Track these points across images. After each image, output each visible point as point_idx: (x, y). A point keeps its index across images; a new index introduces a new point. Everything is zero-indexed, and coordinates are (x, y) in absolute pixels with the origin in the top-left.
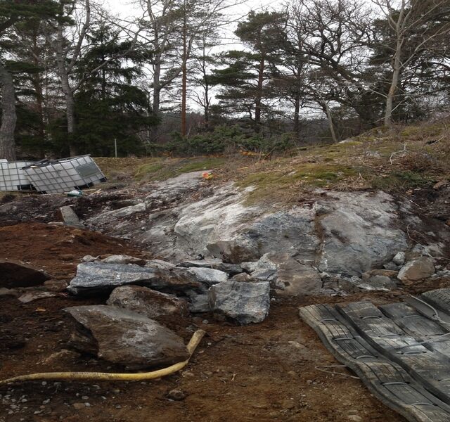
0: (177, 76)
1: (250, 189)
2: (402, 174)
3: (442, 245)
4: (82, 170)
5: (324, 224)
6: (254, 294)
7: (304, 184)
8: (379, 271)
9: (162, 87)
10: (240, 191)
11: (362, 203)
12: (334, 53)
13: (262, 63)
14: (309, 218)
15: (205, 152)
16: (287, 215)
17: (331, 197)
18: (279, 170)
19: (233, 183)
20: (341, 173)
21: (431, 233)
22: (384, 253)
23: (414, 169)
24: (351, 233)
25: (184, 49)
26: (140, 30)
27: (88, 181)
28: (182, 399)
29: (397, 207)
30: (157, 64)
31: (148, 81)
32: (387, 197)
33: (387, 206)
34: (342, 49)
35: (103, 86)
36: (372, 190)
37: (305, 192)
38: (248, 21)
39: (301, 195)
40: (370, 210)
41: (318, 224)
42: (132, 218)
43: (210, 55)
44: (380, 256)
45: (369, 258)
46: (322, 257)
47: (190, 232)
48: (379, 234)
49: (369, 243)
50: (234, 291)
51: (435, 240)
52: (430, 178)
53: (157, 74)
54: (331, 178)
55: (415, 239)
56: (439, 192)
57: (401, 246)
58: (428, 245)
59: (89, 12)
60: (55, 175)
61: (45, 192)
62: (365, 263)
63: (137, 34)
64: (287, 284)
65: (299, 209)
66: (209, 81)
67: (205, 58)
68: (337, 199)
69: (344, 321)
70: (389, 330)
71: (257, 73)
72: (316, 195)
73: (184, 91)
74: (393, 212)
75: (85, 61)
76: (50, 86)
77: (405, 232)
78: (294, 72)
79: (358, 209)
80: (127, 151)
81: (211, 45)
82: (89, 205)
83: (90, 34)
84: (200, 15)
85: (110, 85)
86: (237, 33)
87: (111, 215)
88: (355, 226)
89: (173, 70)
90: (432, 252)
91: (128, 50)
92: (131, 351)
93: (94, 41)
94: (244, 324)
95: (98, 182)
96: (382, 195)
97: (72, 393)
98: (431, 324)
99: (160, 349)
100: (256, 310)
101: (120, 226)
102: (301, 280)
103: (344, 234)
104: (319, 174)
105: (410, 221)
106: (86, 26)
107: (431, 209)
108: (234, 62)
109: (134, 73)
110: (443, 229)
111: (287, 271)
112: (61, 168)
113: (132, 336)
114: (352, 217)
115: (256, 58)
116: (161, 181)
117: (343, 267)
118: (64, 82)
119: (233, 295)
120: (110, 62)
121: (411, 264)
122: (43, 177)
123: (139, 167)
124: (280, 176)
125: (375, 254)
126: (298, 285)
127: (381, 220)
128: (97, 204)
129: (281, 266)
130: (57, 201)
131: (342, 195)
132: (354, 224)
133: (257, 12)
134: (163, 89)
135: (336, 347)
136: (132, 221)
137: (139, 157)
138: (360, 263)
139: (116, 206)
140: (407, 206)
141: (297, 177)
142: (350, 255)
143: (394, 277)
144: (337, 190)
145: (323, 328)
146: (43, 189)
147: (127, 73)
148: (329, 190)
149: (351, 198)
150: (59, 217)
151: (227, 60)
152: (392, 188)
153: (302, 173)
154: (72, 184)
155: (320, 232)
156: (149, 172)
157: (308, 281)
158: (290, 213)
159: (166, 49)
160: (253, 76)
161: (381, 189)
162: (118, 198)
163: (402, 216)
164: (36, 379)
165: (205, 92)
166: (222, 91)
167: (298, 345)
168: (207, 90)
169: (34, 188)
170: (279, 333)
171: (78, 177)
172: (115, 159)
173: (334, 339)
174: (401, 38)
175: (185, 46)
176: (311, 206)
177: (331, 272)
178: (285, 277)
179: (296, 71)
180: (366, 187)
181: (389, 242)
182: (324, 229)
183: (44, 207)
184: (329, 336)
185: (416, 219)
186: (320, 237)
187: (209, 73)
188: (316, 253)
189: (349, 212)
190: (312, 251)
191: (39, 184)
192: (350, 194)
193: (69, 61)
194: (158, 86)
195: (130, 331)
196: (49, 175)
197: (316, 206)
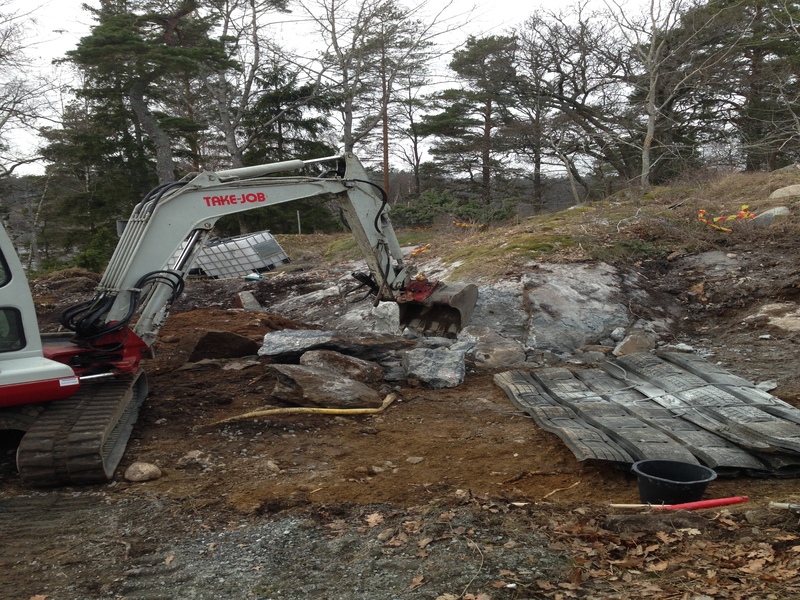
0: (376, 126)
1: (457, 264)
2: (630, 244)
3: (669, 321)
4: (260, 249)
5: (531, 297)
6: (448, 360)
7: (515, 256)
8: (592, 347)
9: (357, 140)
10: (446, 267)
11: (579, 276)
12: (577, 92)
13: (489, 105)
14: (517, 292)
15: (409, 224)
16: (493, 289)
17: (543, 270)
18: (492, 242)
19: (440, 259)
20: (558, 244)
21: (660, 308)
22: (601, 329)
23: (646, 237)
24: (563, 307)
25: (384, 91)
26: (324, 70)
27: (268, 263)
28: (375, 434)
29: (620, 280)
30: (348, 112)
31: (338, 134)
32: (610, 269)
33: (609, 279)
34: (588, 87)
35: (280, 144)
36: (592, 262)
37: (515, 265)
38: (466, 50)
39: (510, 268)
40: (587, 284)
41: (526, 298)
42: (324, 302)
43: (418, 97)
44: (596, 331)
45: (582, 334)
46: (530, 333)
47: (390, 314)
48: (596, 309)
49: (582, 317)
50: (427, 358)
51: (662, 315)
52: (664, 248)
53: (348, 124)
54: (545, 249)
55: (638, 314)
56: (673, 263)
57: (621, 321)
58: (652, 320)
59: (257, 49)
60: (229, 256)
61: (216, 277)
62: (578, 339)
63: (320, 75)
64: (487, 357)
65: (506, 283)
66: (418, 131)
67: (410, 102)
68: (551, 272)
69: (534, 382)
70: (574, 387)
71: (483, 120)
72: (527, 268)
73: (385, 146)
74: (615, 286)
75: (255, 112)
76: (210, 143)
77: (627, 306)
78: (531, 116)
79: (573, 282)
80: (314, 226)
81: (420, 84)
82: (272, 291)
83: (260, 77)
84: (403, 45)
85: (288, 141)
86: (453, 66)
87: (298, 301)
88: (567, 299)
89: (370, 119)
90: (656, 328)
91: (309, 95)
92: (332, 395)
93: (266, 85)
94: (438, 388)
95: (280, 264)
96: (604, 267)
97: (280, 428)
98: (617, 383)
99: (357, 395)
100: (450, 375)
101: (309, 312)
102: (502, 353)
103: (554, 308)
104: (533, 245)
105: (635, 295)
106: (255, 68)
107: (663, 282)
108: (450, 104)
109: (319, 125)
110: (674, 304)
111: (487, 345)
112: (235, 247)
113: (332, 385)
114: (565, 291)
115: (480, 98)
116: (357, 260)
117: (554, 343)
118: (229, 139)
119: (427, 361)
120: (288, 112)
121: (628, 339)
122: (213, 258)
123: (330, 245)
124: (491, 248)
125: (590, 330)
126: (499, 358)
127: (599, 294)
128: (281, 289)
129: (481, 339)
130: (234, 287)
131: (556, 268)
132: (567, 298)
133: (478, 38)
134: (357, 144)
135: (519, 400)
136: (324, 305)
137: (329, 233)
138: (573, 339)
139: (303, 291)
140: (633, 279)
141: (508, 249)
142: (560, 330)
143: (609, 353)
144: (551, 262)
145: (512, 388)
146: (214, 273)
147: (309, 125)
148: (543, 262)
149: (567, 271)
150: (237, 303)
151: (442, 102)
152: (617, 259)
153: (514, 244)
154: (250, 267)
155: (528, 307)
156: (342, 250)
157: (510, 354)
158: (496, 286)
159: (360, 92)
160: (477, 123)
161: (603, 261)
162: (306, 281)
163: (625, 290)
164: (249, 417)
165: (413, 145)
166: (436, 143)
167: (485, 401)
168: (416, 142)
169: (203, 273)
170: (470, 393)
171: (256, 258)
172: (299, 236)
173: (520, 395)
174: (655, 74)
175: (384, 87)
176: (519, 280)
177: (540, 348)
178: (485, 350)
179: (534, 116)
180: (585, 258)
181: (607, 317)
182: (532, 303)
183: (219, 294)
184: (515, 393)
185: (643, 294)
186: (528, 311)
187: (417, 119)
188: (524, 329)
189: (562, 285)
190: (518, 327)
191: (209, 267)
192: (566, 266)
193: (235, 111)
194: (350, 141)
195: (329, 382)
196: (221, 256)
197: (525, 279)
